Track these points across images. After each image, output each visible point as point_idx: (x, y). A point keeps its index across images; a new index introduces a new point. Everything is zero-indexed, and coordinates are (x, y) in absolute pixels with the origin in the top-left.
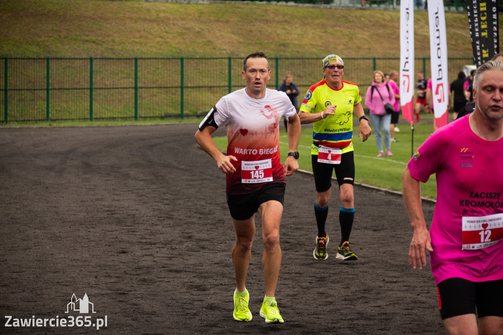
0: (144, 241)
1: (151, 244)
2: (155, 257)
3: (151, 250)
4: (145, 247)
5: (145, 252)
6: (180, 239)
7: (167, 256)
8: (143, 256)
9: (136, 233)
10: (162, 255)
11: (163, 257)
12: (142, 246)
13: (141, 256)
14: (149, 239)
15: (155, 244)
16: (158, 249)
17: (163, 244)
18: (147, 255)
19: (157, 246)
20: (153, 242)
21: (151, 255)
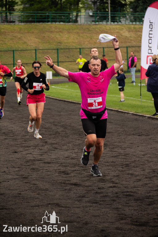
0: (23, 145)
1: (27, 147)
2: (33, 155)
3: (30, 151)
4: (26, 149)
5: (27, 152)
6: (41, 144)
7: (39, 154)
8: (27, 154)
9: (17, 141)
10: (36, 153)
11: (37, 154)
12: (24, 148)
13: (26, 154)
14: (26, 144)
15: (30, 147)
16: (33, 150)
17: (34, 147)
18: (28, 154)
19: (31, 148)
20: (28, 145)
21: (31, 153)
